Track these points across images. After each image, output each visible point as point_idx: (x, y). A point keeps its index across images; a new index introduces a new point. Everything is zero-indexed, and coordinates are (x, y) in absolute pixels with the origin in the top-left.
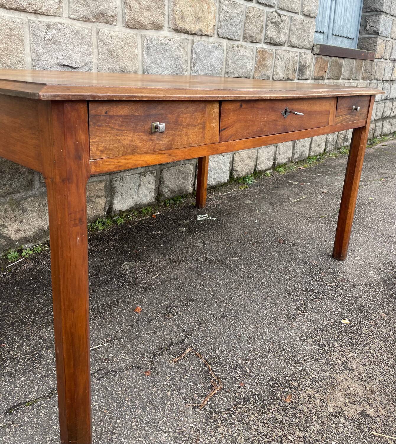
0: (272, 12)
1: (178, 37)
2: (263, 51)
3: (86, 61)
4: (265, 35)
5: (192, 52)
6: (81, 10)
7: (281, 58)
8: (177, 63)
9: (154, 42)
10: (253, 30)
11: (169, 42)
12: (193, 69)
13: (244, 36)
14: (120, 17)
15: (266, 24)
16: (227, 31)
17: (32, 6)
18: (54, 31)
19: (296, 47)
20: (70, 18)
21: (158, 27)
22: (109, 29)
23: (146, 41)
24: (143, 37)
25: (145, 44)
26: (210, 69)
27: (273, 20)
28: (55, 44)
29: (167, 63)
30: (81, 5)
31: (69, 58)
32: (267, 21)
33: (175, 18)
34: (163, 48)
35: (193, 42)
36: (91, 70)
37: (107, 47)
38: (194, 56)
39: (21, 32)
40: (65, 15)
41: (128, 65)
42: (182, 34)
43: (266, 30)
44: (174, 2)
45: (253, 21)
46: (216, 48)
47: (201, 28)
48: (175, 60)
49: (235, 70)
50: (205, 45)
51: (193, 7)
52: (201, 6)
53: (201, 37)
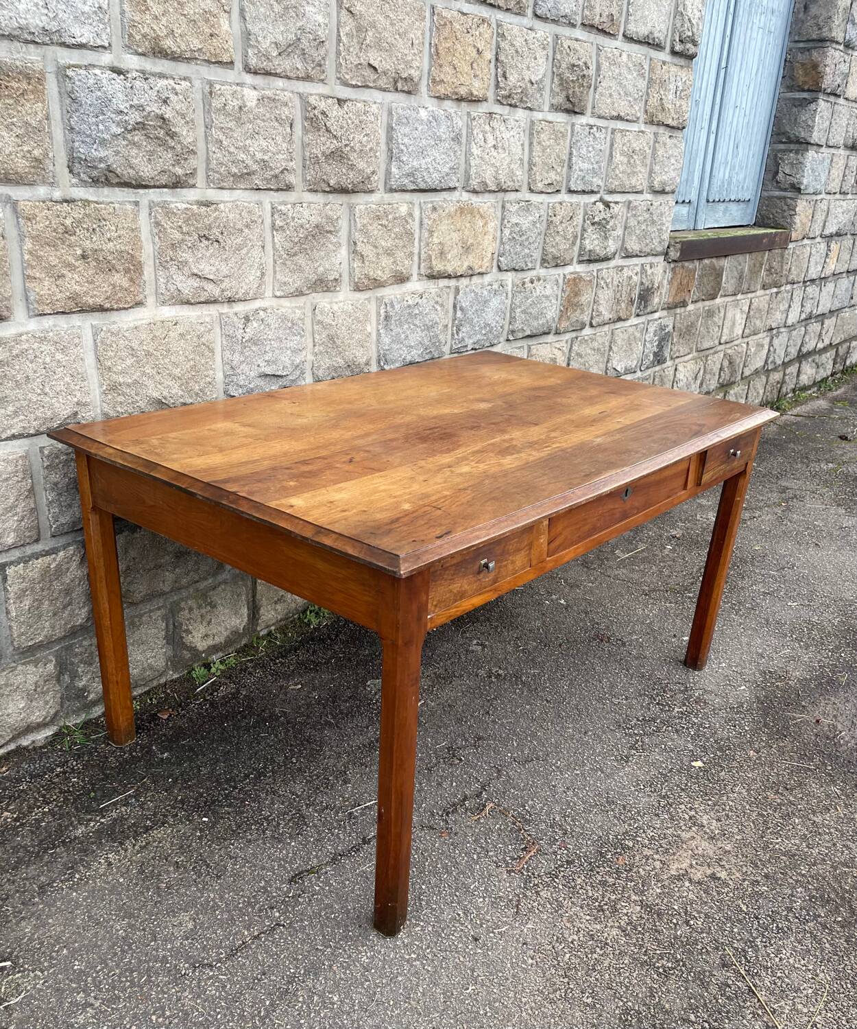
0: (594, 203)
1: (433, 287)
2: (574, 279)
3: (297, 361)
4: (580, 247)
5: (455, 307)
6: (291, 281)
7: (607, 285)
8: (431, 334)
9: (396, 307)
10: (560, 245)
11: (420, 301)
12: (456, 337)
13: (543, 259)
14: (345, 278)
15: (583, 226)
16: (515, 257)
17: (225, 293)
18: (255, 325)
19: (637, 256)
20: (276, 297)
21: (401, 279)
22: (329, 300)
23: (383, 306)
24: (380, 301)
25: (381, 312)
26: (484, 332)
27: (597, 219)
28: (256, 344)
29: (414, 339)
30: (291, 272)
31: (274, 362)
32: (584, 221)
33: (430, 257)
34: (411, 312)
35: (457, 290)
36: (303, 374)
37: (327, 332)
38: (459, 314)
39: (211, 336)
40: (269, 293)
41: (357, 353)
42: (440, 280)
43: (581, 239)
44: (429, 230)
45: (560, 229)
46: (495, 292)
47: (470, 264)
48: (428, 328)
49: (526, 324)
50: (477, 291)
51: (458, 230)
52: (473, 225)
53: (470, 279)
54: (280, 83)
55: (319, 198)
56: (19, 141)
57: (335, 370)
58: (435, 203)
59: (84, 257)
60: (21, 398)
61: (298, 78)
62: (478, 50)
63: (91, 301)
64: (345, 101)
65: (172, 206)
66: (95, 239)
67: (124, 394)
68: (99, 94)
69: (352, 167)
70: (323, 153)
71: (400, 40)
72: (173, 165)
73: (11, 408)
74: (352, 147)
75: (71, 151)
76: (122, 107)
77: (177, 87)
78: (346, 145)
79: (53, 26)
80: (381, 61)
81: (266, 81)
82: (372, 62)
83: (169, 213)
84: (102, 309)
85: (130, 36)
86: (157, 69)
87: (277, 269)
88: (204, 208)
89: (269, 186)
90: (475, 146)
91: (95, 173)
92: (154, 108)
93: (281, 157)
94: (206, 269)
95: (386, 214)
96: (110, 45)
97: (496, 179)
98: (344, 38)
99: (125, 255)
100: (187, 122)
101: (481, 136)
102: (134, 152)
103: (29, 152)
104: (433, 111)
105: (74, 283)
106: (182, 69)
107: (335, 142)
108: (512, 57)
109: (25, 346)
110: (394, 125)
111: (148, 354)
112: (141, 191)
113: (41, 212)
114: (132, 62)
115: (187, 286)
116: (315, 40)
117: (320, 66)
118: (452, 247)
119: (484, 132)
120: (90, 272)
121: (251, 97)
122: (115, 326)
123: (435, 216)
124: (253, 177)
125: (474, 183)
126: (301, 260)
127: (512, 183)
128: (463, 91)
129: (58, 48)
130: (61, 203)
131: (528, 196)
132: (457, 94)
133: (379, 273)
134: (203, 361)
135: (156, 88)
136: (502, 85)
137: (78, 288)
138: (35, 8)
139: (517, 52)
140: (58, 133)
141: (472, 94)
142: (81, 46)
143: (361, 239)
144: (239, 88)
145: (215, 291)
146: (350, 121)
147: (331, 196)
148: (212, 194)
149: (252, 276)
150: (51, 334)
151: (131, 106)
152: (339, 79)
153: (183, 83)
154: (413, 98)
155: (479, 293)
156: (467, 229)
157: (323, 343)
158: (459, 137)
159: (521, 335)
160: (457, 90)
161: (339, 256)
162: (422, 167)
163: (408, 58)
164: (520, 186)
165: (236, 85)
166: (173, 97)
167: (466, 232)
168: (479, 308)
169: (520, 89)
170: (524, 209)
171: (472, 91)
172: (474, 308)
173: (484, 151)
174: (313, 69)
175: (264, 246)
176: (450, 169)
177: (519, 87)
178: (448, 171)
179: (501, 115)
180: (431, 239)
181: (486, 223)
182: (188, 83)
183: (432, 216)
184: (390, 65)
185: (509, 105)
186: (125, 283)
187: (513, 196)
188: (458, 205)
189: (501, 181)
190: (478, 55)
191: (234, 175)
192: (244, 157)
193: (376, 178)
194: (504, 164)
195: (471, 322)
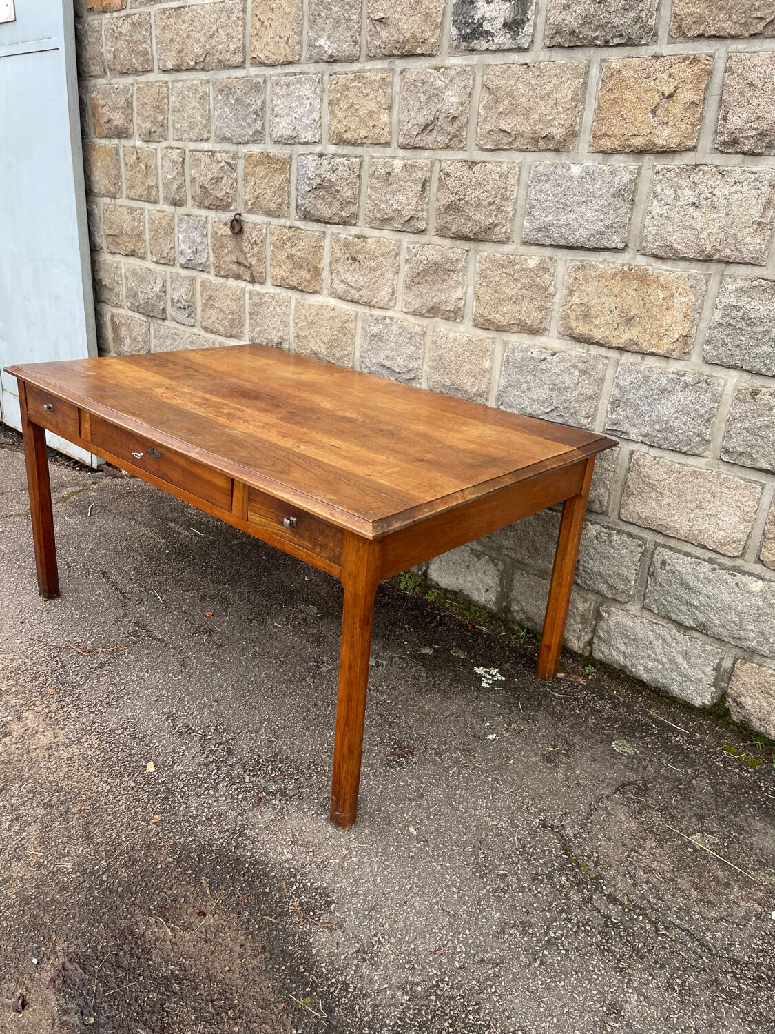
1: (578, 350)
3: (411, 366)
6: (413, 302)
8: (563, 397)
9: (516, 354)
11: (549, 358)
12: (609, 416)
14: (470, 314)
18: (381, 326)
20: (403, 311)
21: (531, 330)
22: (450, 328)
24: (505, 343)
25: (505, 354)
28: (380, 340)
30: (415, 296)
31: (392, 359)
33: (569, 316)
34: (535, 367)
35: (617, 364)
36: (418, 379)
38: (615, 391)
40: (398, 307)
41: (466, 381)
42: (591, 346)
44: (569, 288)
46: (686, 386)
47: (635, 339)
48: (559, 390)
49: (757, 451)
50: (647, 373)
51: (616, 296)
52: (642, 295)
53: (639, 357)
55: (447, 243)
56: (273, 194)
57: (443, 386)
58: (585, 262)
59: (288, 257)
60: (262, 325)
61: (440, 149)
62: (663, 94)
63: (291, 283)
64: (477, 163)
65: (340, 236)
66: (294, 249)
67: (302, 342)
69: (469, 218)
70: (444, 206)
72: (341, 210)
74: (467, 201)
75: (297, 200)
76: (311, 176)
77: (346, 162)
78: (460, 200)
79: (294, 134)
80: (516, 125)
81: (415, 153)
82: (502, 126)
83: (338, 240)
84: (297, 289)
85: (329, 134)
87: (404, 291)
88: (357, 239)
89: (404, 229)
90: (656, 203)
91: (303, 213)
92: (328, 176)
93: (411, 207)
94: (349, 278)
95: (512, 264)
96: (320, 141)
97: (697, 245)
99: (307, 261)
100: (349, 184)
101: (670, 192)
102: (319, 201)
103: (277, 200)
104: (587, 167)
105: (284, 271)
106: (359, 150)
108: (741, 93)
109: (266, 299)
112: (328, 226)
113: (277, 231)
114: (332, 149)
115: (341, 288)
116: (448, 117)
117: (457, 136)
118: (603, 312)
119: (676, 187)
120: (290, 267)
121: (398, 166)
123: (580, 275)
124: (393, 221)
125: (653, 247)
126: (424, 289)
127: (736, 253)
128: (637, 143)
129: (297, 146)
132: (630, 146)
133: (498, 316)
134: (344, 339)
135: (334, 164)
137: (285, 274)
138: (287, 126)
139: (751, 85)
141: (656, 145)
145: (357, 296)
146: (473, 180)
147: (458, 242)
148: (367, 231)
149: (384, 293)
150: (277, 296)
151: (316, 175)
152: (477, 145)
153: (353, 160)
154: (564, 156)
155: (653, 377)
156: (631, 299)
157: (435, 360)
158: (623, 193)
159: (748, 463)
160: (628, 142)
161: (459, 292)
162: (561, 223)
163: (548, 118)
164: (756, 259)
165: (390, 158)
166: (341, 168)
167: (629, 301)
168: (651, 396)
169: (759, 131)
170: (765, 291)
171: (656, 140)
172: (640, 393)
173: (671, 210)
174: (451, 140)
175: (397, 272)
176: (607, 227)
177: (756, 129)
178: (602, 229)
179: (716, 166)
180: (570, 298)
181: (671, 296)
182: (358, 159)
183: (573, 275)
184: (526, 127)
185: (738, 153)
186: (308, 277)
187: (744, 271)
188: (620, 268)
189: (709, 248)
190: (664, 100)
191: (379, 219)
192: (385, 207)
193: (503, 230)
194: (715, 228)
195: (635, 407)
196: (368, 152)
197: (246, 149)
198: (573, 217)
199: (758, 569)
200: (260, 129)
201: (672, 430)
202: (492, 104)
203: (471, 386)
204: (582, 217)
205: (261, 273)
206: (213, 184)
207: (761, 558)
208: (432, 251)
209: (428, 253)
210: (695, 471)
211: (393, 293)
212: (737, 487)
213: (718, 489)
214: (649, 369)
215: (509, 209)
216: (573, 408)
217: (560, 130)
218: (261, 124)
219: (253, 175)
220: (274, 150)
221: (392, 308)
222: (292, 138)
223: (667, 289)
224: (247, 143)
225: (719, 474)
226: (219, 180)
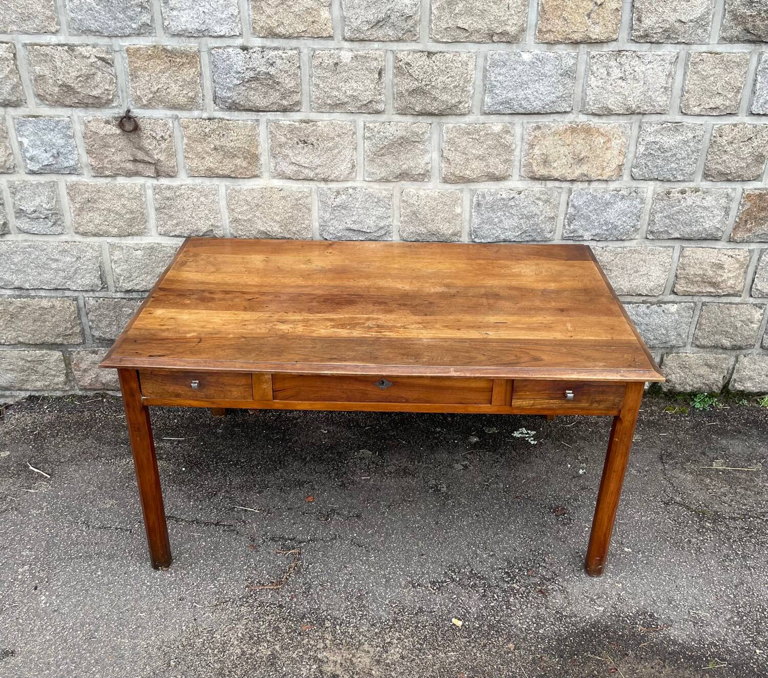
1: (537, 187)
2: (760, 195)
3: (381, 224)
6: (378, 172)
8: (531, 222)
9: (487, 198)
10: (729, 164)
11: (517, 196)
12: (567, 227)
13: (705, 174)
14: (435, 173)
16: (655, 170)
17: (319, 176)
18: (344, 197)
20: (366, 181)
21: (497, 178)
22: (418, 187)
23: (476, 196)
24: (473, 192)
25: (474, 200)
26: (604, 228)
28: (345, 209)
29: (510, 223)
30: (380, 166)
31: (361, 222)
33: (531, 164)
34: (505, 205)
35: (570, 191)
36: (390, 233)
37: (410, 209)
38: (571, 210)
39: (308, 201)
40: (360, 178)
41: (441, 227)
42: (548, 182)
44: (529, 144)
45: (729, 148)
46: (623, 197)
47: (586, 172)
48: (527, 218)
49: (672, 228)
50: (595, 194)
51: (568, 145)
52: (589, 142)
53: (586, 184)
54: (376, 45)
55: (409, 119)
56: (181, 88)
57: (419, 235)
58: (540, 124)
59: (215, 149)
60: (180, 217)
61: (391, 41)
62: (596, 3)
63: (221, 173)
64: (434, 54)
65: (281, 122)
66: (222, 140)
67: (243, 225)
68: (228, 62)
69: (435, 99)
70: (407, 90)
71: (494, 6)
72: (281, 100)
73: (175, 222)
74: (434, 86)
75: (215, 92)
76: (239, 70)
77: (284, 55)
78: (426, 85)
79: (203, 27)
80: (472, 23)
81: (362, 45)
82: (460, 25)
83: (279, 127)
84: (229, 177)
85: (254, 28)
86: (274, 45)
87: (366, 164)
88: (304, 124)
89: (360, 111)
90: (593, 78)
91: (227, 104)
92: (263, 69)
93: (368, 93)
94: (301, 160)
95: (477, 131)
96: (240, 34)
97: (625, 105)
98: (435, 11)
99: (243, 150)
100: (290, 75)
101: (603, 70)
102: (252, 93)
103: (187, 94)
104: (537, 55)
105: (210, 162)
106: (294, 43)
107: (416, 83)
109: (183, 192)
110: (487, 68)
111: (257, 205)
112: (261, 113)
113: (192, 124)
114: (257, 42)
115: (289, 170)
116: (402, 16)
117: (411, 31)
118: (559, 157)
119: (608, 67)
120: (219, 157)
121: (346, 56)
122: (239, 187)
123: (538, 133)
124: (346, 105)
125: (594, 109)
126: (388, 159)
127: (652, 108)
128: (577, 37)
129: (209, 39)
130: (206, 120)
131: (679, 118)
132: (570, 39)
133: (468, 172)
134: (300, 215)
135: (268, 57)
136: (635, 27)
137: (212, 165)
138: (191, 20)
140: (208, 83)
141: (590, 38)
142: (221, 37)
143: (448, 148)
144: (336, 52)
145: (311, 175)
146: (435, 68)
147: (420, 118)
148: (313, 116)
149: (344, 167)
150: (199, 187)
151: (247, 69)
152: (431, 38)
153: (290, 52)
154: (514, 46)
155: (599, 196)
156: (580, 145)
157: (407, 216)
158: (569, 73)
159: (666, 236)
160: (570, 36)
161: (426, 158)
162: (520, 97)
163: (502, 19)
164: (664, 110)
165: (334, 49)
166: (278, 61)
167: (579, 147)
168: (599, 208)
169: (664, 29)
170: (670, 130)
171: (591, 35)
172: (591, 208)
173: (605, 82)
174: (404, 34)
175: (356, 149)
176: (558, 98)
177: (661, 28)
178: (555, 99)
179: (634, 52)
180: (531, 151)
181: (609, 140)
182: (295, 52)
183: (533, 134)
184: (482, 25)
185: (647, 42)
186: (244, 164)
187: (655, 118)
188: (569, 125)
189: (634, 106)
190: (596, 7)
191: (329, 104)
192: (337, 94)
193: (466, 105)
194: (637, 92)
195: (587, 218)
196: (306, 45)
197: (126, 43)
198: (530, 92)
199: (672, 297)
200: (149, 22)
201: (616, 227)
202: (446, 6)
203: (446, 229)
204: (537, 92)
205: (174, 167)
206: (80, 81)
207: (675, 291)
208: (395, 128)
209: (391, 129)
210: (631, 250)
211: (353, 166)
212: (659, 253)
213: (647, 257)
214: (595, 190)
215: (471, 88)
216: (540, 228)
217: (514, 28)
218: (149, 17)
219: (145, 70)
220: (171, 43)
221: (354, 180)
222: (199, 31)
223: (606, 136)
224: (129, 36)
225: (646, 247)
226: (89, 77)
